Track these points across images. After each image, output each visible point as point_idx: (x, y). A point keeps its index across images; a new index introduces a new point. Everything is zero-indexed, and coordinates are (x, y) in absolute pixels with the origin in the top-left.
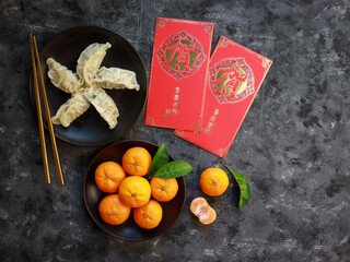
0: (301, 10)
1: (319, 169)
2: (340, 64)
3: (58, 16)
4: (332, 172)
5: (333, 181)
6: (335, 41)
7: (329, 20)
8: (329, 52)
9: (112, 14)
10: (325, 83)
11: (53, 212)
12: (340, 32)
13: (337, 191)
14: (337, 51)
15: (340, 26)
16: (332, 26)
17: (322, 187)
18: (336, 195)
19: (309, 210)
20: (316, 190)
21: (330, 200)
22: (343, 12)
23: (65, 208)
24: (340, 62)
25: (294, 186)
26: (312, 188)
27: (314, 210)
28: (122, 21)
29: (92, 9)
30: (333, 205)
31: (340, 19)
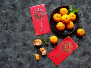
0: (74, 6)
1: (80, 49)
2: (85, 21)
3: (10, 8)
4: (83, 50)
5: (84, 52)
6: (84, 15)
7: (82, 9)
8: (82, 18)
9: (24, 7)
10: (81, 26)
11: (8, 61)
12: (85, 12)
13: (85, 55)
14: (84, 17)
15: (85, 11)
16: (83, 11)
17: (81, 54)
18: (85, 56)
19: (77, 60)
20: (79, 55)
21: (83, 57)
22: (86, 7)
23: (12, 60)
24: (85, 20)
25: (73, 54)
26: (78, 54)
27: (79, 60)
28: (27, 9)
29: (19, 6)
30: (84, 59)
31: (85, 9)
